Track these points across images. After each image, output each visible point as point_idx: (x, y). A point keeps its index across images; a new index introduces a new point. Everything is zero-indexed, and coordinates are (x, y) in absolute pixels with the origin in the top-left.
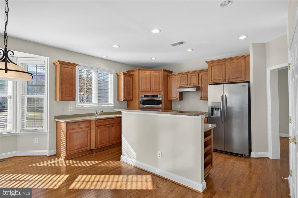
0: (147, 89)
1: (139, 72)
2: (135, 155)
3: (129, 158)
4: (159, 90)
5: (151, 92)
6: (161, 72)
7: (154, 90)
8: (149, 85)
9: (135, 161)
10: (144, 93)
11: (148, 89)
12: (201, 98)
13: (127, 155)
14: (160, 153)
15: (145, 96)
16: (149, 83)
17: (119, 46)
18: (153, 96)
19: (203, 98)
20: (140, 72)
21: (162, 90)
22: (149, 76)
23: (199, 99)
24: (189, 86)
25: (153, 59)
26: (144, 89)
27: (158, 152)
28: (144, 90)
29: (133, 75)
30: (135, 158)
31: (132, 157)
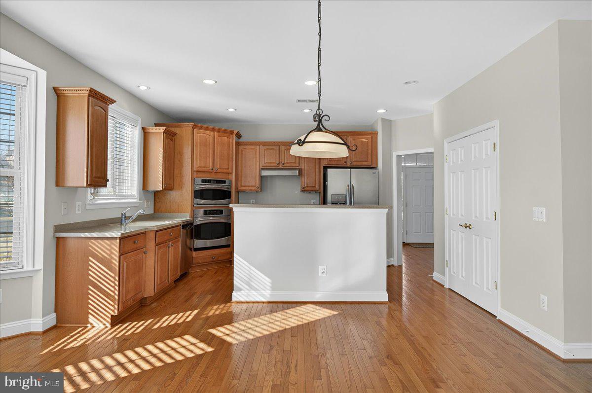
0: (206, 167)
1: (193, 131)
2: (268, 283)
3: (253, 292)
4: (227, 171)
5: (213, 173)
6: (231, 135)
7: (219, 170)
8: (211, 160)
9: (270, 293)
10: (200, 175)
11: (209, 167)
12: (304, 188)
13: (248, 288)
14: (325, 267)
15: (203, 181)
16: (211, 155)
17: (216, 82)
18: (218, 182)
19: (306, 189)
20: (195, 131)
21: (232, 170)
22: (211, 141)
23: (299, 188)
24: (281, 167)
25: (231, 110)
26: (200, 167)
27: (320, 268)
28: (201, 169)
29: (175, 134)
30: (269, 288)
31: (259, 289)
